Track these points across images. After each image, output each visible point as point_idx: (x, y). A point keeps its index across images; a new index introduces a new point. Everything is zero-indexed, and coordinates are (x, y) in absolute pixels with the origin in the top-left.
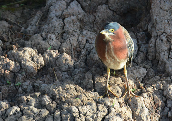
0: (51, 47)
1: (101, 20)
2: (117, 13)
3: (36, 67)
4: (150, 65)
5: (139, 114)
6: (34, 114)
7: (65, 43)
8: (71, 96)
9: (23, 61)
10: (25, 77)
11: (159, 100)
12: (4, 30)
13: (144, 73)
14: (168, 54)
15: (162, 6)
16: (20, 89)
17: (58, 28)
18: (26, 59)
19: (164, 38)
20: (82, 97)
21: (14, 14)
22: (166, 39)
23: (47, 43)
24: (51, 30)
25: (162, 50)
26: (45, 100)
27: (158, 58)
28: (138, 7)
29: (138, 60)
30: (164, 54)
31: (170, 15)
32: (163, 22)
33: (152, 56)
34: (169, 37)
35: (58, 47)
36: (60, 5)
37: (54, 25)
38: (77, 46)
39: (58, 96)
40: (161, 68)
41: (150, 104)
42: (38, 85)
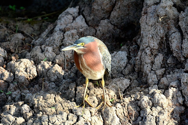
0: (46, 58)
1: (102, 33)
2: (118, 27)
3: (29, 77)
4: (135, 76)
5: (110, 123)
6: (10, 122)
7: (59, 55)
8: (49, 105)
9: (16, 71)
10: (16, 87)
11: (133, 110)
12: (17, 42)
13: (127, 84)
14: (151, 67)
15: (147, 21)
16: (9, 98)
17: (57, 41)
18: (19, 70)
19: (148, 52)
20: (58, 107)
21: (32, 26)
22: (150, 52)
23: (44, 55)
24: (51, 43)
25: (145, 62)
26: (23, 109)
27: (143, 70)
28: (136, 22)
29: (125, 72)
30: (148, 67)
31: (155, 30)
32: (148, 37)
33: (138, 68)
34: (153, 51)
35: (53, 59)
36: (65, 19)
37: (54, 38)
38: (71, 58)
39: (36, 106)
40: (144, 79)
41: (123, 114)
42: (24, 94)
